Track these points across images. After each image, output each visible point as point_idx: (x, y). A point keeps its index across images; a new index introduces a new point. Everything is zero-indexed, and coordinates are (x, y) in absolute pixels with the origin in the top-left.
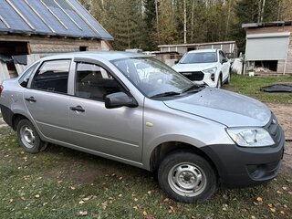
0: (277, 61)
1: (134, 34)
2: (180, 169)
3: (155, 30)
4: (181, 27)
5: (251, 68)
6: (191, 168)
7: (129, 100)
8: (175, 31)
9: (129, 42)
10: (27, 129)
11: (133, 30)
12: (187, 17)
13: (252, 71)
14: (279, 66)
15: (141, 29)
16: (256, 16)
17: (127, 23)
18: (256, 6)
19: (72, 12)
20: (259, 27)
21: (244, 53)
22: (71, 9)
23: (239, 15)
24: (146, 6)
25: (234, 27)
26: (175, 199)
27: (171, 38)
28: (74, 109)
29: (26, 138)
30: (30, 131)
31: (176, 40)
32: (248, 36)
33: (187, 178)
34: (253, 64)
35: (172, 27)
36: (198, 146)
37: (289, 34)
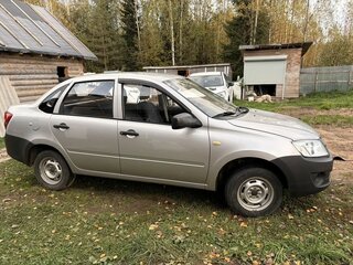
0: (274, 86)
1: (112, 53)
2: (249, 184)
3: (137, 49)
4: (168, 46)
5: (250, 93)
6: (259, 183)
7: (191, 121)
8: (162, 51)
9: (105, 62)
10: (49, 162)
11: (110, 49)
12: (175, 34)
13: (251, 95)
14: (278, 90)
15: (119, 47)
16: (248, 37)
17: (102, 40)
18: (248, 27)
19: (43, 24)
20: (256, 49)
21: (242, 76)
22: (42, 20)
23: (230, 35)
24: (122, 20)
25: (226, 48)
26: (244, 215)
27: (157, 59)
28: (124, 134)
29: (48, 173)
30: (56, 164)
31: (163, 61)
32: (246, 58)
33: (254, 193)
34: (252, 88)
35: (158, 46)
36: (269, 160)
37: (285, 57)
